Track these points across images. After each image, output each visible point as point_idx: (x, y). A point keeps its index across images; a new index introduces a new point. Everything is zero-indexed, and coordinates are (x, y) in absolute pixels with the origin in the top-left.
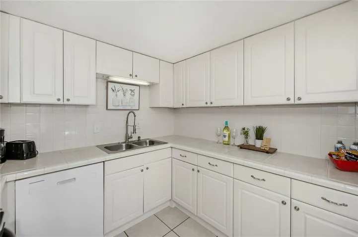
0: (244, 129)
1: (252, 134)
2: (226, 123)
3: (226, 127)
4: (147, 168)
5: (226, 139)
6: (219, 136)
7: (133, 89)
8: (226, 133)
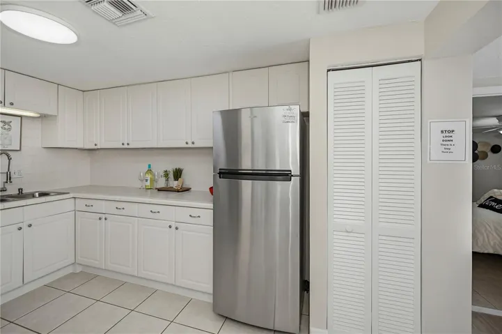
0: (166, 171)
1: (171, 176)
2: (150, 166)
3: (150, 171)
4: (30, 226)
5: (148, 183)
6: (142, 181)
7: (7, 121)
8: (149, 177)
